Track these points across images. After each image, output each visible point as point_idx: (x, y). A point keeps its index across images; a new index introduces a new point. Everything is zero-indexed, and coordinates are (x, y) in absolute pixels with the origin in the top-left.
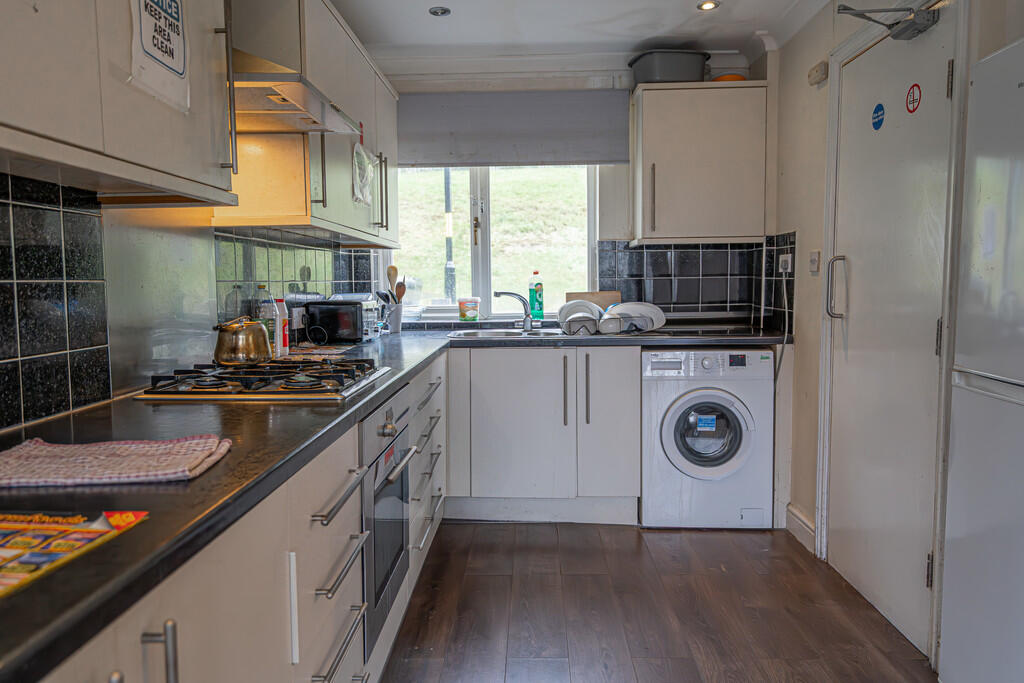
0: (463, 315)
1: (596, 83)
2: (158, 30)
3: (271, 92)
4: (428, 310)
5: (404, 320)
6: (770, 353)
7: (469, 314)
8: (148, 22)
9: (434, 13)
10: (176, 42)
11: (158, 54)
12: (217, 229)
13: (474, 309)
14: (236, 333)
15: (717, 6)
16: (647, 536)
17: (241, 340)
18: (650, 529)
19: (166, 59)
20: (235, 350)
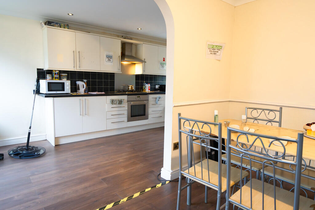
2: (109, 59)
12: (136, 75)
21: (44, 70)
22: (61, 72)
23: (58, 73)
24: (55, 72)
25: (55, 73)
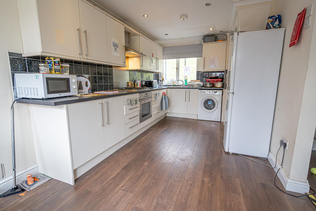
0: (173, 84)
1: (197, 43)
2: (115, 48)
3: (131, 53)
4: (168, 83)
5: (164, 85)
6: (222, 91)
7: (174, 84)
8: (114, 48)
9: (165, 35)
10: (117, 49)
11: (115, 51)
12: (129, 70)
13: (175, 83)
14: (129, 83)
15: (213, 29)
16: (198, 121)
17: (130, 84)
18: (199, 120)
19: (116, 51)
20: (129, 85)
21: (23, 56)
22: (63, 61)
23: (59, 61)
24: (55, 60)
25: (55, 62)
